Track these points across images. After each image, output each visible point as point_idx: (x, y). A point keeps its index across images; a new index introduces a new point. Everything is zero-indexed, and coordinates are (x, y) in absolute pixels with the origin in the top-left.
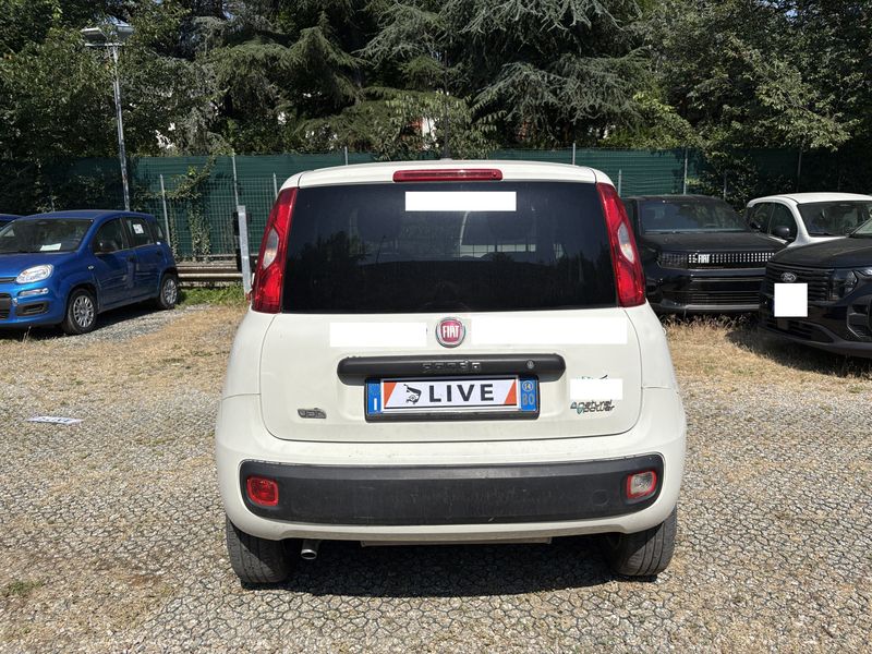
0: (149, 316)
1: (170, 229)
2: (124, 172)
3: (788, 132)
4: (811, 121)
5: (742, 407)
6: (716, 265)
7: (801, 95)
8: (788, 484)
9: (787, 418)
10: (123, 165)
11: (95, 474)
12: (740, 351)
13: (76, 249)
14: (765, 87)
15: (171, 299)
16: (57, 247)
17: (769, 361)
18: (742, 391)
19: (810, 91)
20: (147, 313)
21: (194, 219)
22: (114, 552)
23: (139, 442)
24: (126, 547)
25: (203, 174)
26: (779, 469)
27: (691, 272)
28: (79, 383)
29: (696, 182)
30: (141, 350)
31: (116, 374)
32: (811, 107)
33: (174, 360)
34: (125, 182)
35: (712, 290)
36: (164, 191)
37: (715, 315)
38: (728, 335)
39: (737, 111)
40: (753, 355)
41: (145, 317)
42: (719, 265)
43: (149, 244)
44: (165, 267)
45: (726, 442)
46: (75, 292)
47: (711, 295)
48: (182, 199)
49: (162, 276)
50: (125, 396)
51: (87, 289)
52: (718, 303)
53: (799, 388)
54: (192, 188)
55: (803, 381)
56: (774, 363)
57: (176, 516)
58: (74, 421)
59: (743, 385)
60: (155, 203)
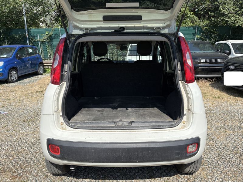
0: (35, 77)
1: (41, 51)
2: (27, 33)
3: (229, 21)
4: (236, 17)
5: (218, 110)
6: (207, 63)
7: (233, 9)
8: (237, 140)
9: (233, 114)
10: (26, 31)
11: (7, 133)
12: (214, 90)
13: (11, 57)
14: (222, 7)
15: (42, 72)
16: (5, 56)
17: (224, 94)
18: (217, 104)
19: (236, 8)
20: (34, 76)
21: (48, 48)
22: (8, 165)
23: (24, 121)
24: (12, 163)
25: (50, 34)
26: (233, 134)
27: (199, 65)
28: (9, 99)
29: (199, 37)
30: (31, 88)
31: (21, 96)
32: (236, 13)
33: (40, 92)
34: (27, 36)
35: (206, 71)
36: (39, 39)
37: (206, 78)
38: (210, 85)
39: (213, 14)
40: (219, 91)
41: (33, 77)
42: (208, 63)
43: (34, 55)
44: (40, 62)
45: (214, 123)
46: (11, 70)
47: (205, 72)
48: (45, 41)
49: (39, 65)
50: (23, 104)
51: (15, 69)
52: (207, 75)
53: (235, 103)
54: (47, 38)
55: (236, 101)
56: (225, 94)
57: (31, 150)
58: (5, 113)
59: (217, 102)
60: (36, 43)
